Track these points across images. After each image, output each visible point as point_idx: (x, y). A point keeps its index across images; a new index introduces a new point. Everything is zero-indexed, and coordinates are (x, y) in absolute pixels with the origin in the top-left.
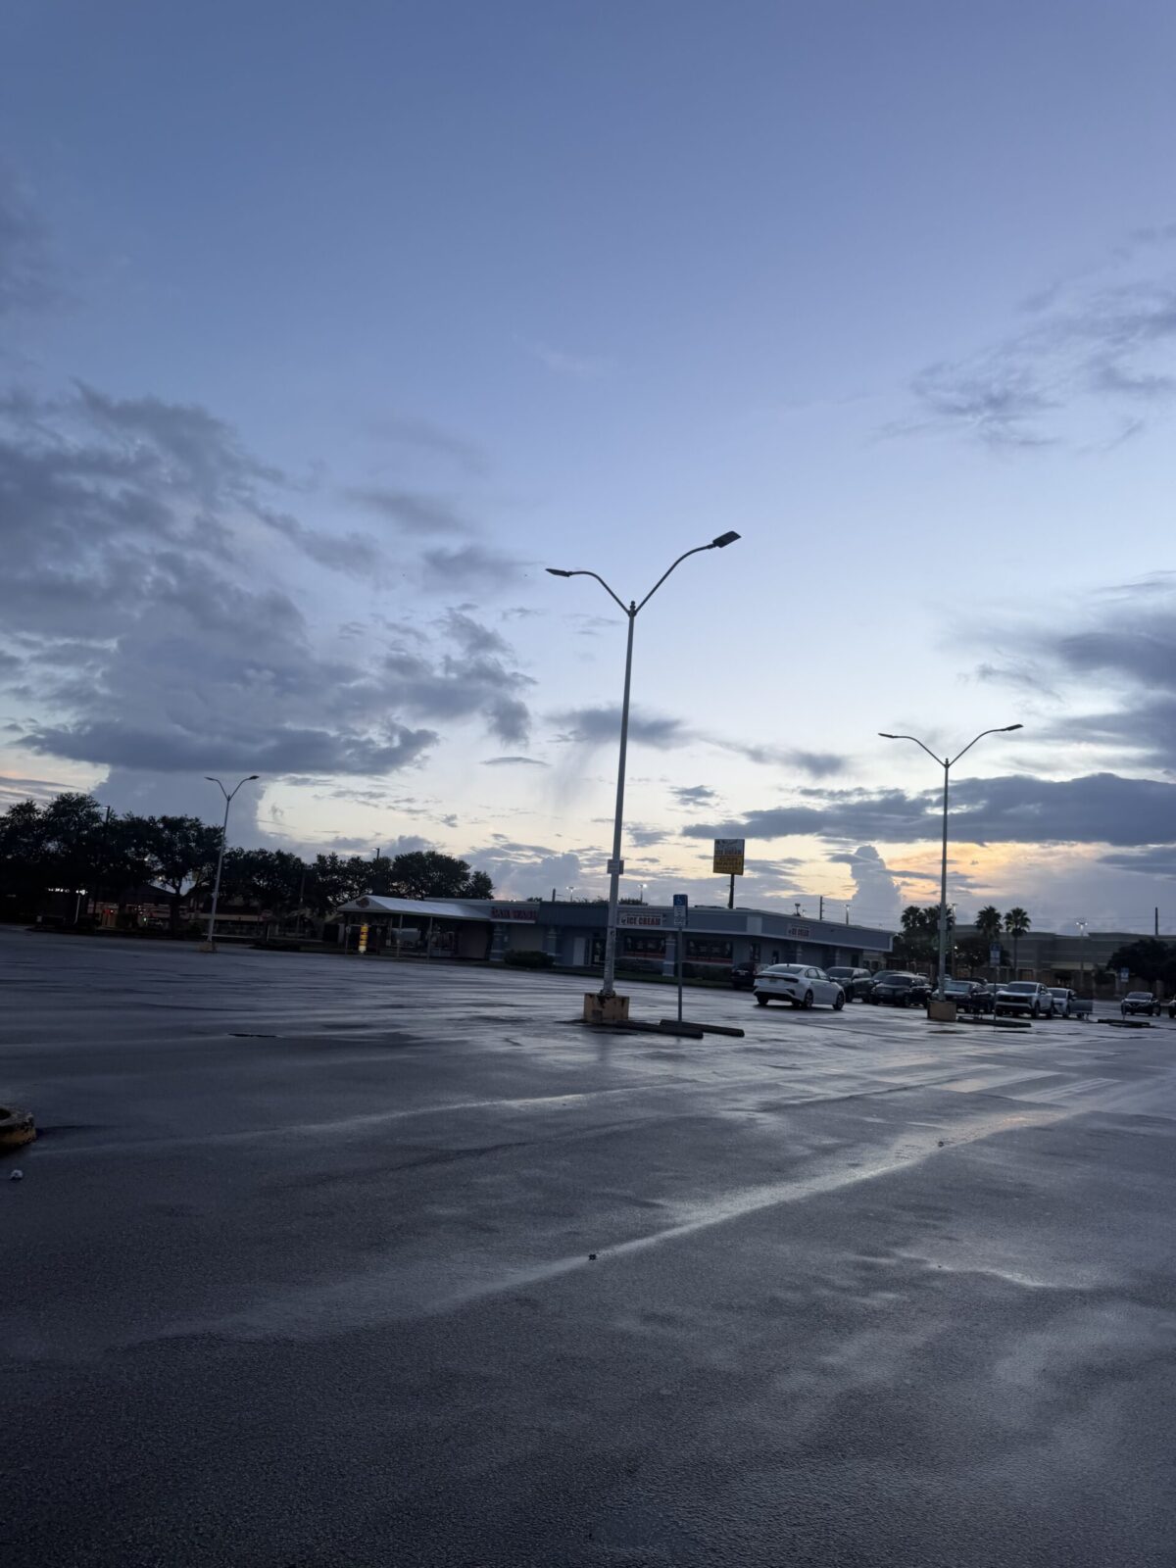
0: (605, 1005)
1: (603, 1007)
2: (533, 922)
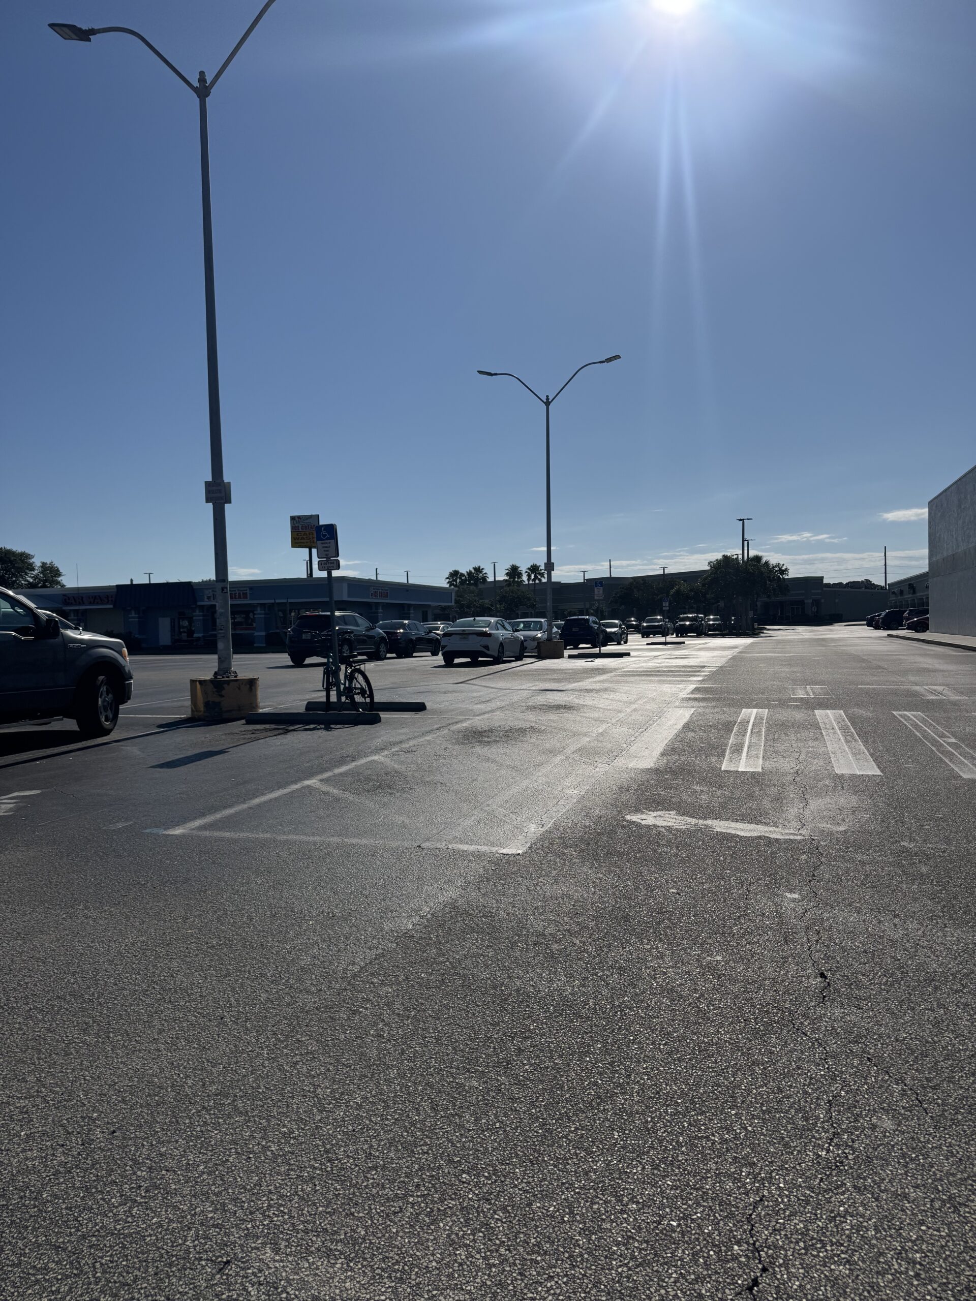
0: (223, 693)
1: (222, 696)
2: (111, 606)
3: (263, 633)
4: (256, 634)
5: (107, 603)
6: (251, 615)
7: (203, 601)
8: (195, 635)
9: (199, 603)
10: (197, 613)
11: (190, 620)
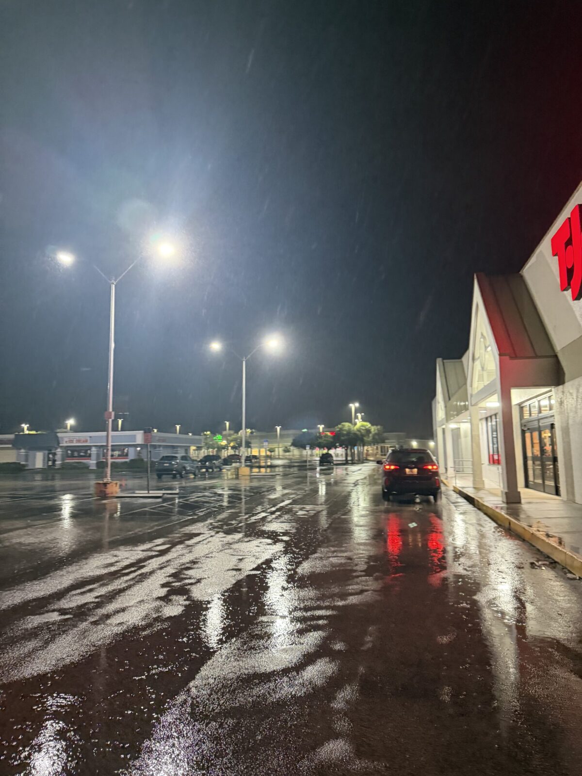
1: (106, 488)
2: (10, 446)
3: (95, 462)
4: (91, 462)
5: (8, 444)
6: (89, 452)
7: (63, 444)
8: (57, 463)
9: (61, 445)
10: (59, 450)
11: (54, 454)
